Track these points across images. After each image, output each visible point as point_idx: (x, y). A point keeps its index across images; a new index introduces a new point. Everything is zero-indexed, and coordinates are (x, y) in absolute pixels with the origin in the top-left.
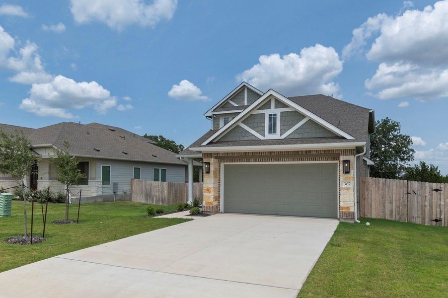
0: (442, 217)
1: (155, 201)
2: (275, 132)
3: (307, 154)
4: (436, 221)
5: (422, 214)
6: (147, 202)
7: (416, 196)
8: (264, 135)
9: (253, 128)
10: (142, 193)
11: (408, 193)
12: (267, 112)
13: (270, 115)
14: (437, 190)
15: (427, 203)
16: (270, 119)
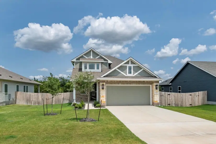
0: (170, 103)
1: (33, 103)
2: (131, 73)
3: (143, 82)
4: (169, 104)
5: (165, 103)
6: (28, 104)
7: (163, 97)
8: (127, 74)
9: (122, 71)
10: (24, 99)
11: (161, 96)
12: (128, 66)
13: (129, 67)
14: (169, 95)
15: (166, 99)
16: (129, 68)
